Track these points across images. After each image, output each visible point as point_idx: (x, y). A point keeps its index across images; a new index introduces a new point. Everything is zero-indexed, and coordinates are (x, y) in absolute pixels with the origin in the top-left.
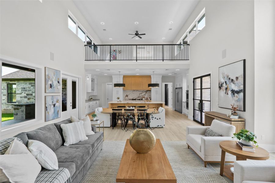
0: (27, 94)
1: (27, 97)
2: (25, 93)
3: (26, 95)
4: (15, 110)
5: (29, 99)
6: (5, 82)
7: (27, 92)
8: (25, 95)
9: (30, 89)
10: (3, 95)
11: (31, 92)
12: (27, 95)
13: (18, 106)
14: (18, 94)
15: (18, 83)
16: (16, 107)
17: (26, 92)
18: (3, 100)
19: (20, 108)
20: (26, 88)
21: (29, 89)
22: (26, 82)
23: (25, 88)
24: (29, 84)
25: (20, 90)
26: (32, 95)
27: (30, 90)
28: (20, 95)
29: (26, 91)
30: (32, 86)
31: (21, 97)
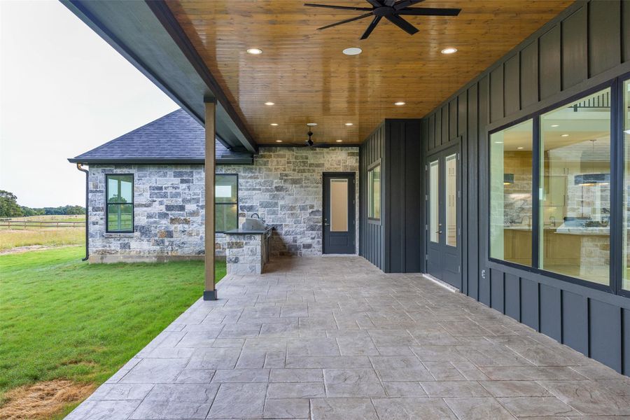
0: (167, 206)
1: (167, 214)
2: (161, 203)
3: (164, 210)
4: (231, 248)
5: (173, 221)
6: (100, 170)
7: (167, 201)
8: (163, 208)
9: (177, 191)
10: (93, 208)
11: (180, 200)
12: (169, 208)
13: (241, 237)
14: (140, 205)
15: (141, 174)
16: (234, 240)
17: (165, 199)
18: (94, 224)
19: (246, 243)
20: (166, 188)
21: (174, 191)
22: (165, 171)
23: (161, 188)
24: (175, 176)
25: (147, 195)
26: (182, 208)
27: (178, 195)
28: (145, 209)
29: (165, 196)
30: (183, 181)
31: (149, 216)
